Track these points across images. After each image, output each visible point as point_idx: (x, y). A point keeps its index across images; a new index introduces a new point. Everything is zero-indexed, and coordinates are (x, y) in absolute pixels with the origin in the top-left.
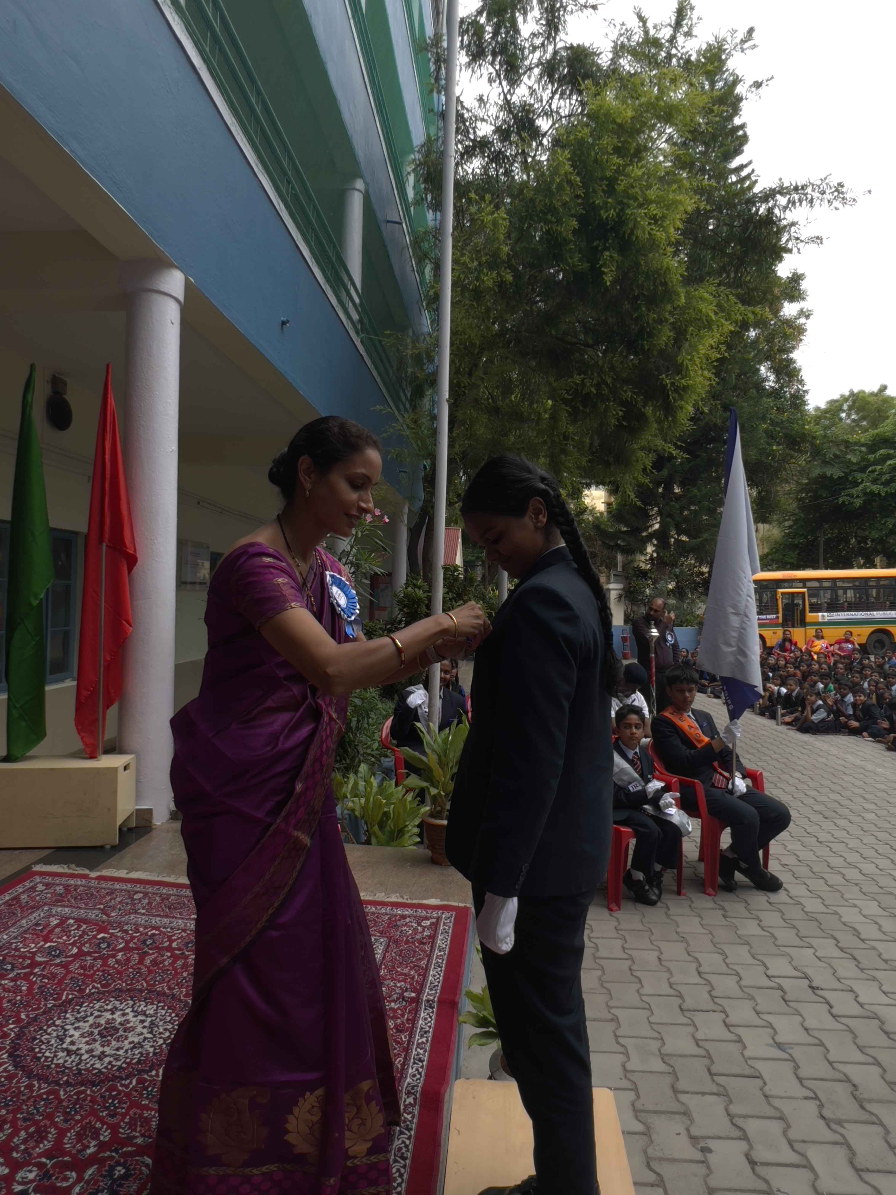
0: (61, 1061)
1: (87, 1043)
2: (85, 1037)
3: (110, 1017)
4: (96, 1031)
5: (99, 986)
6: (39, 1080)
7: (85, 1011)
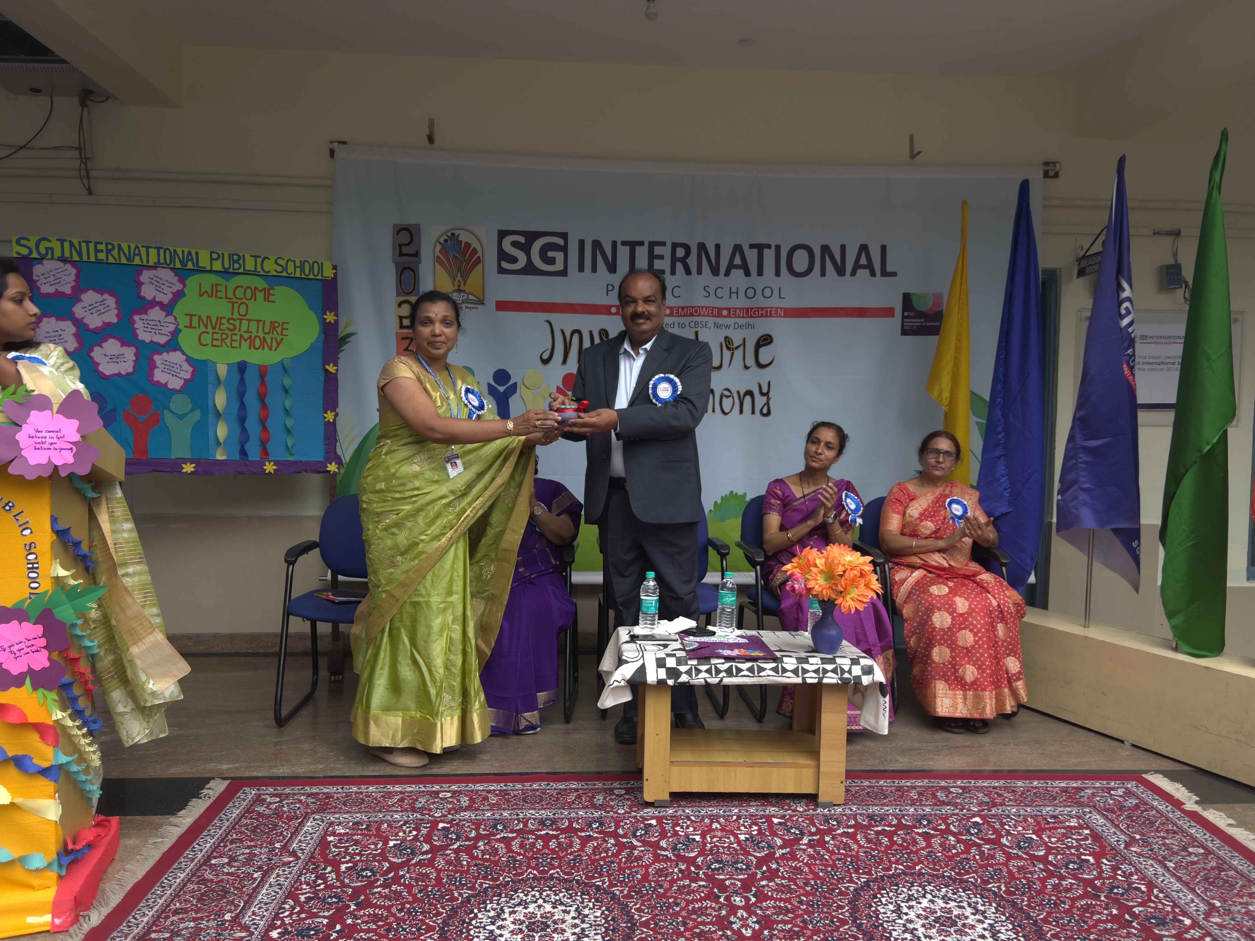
0: (882, 911)
1: (918, 916)
2: (925, 911)
3: (967, 914)
4: (939, 914)
5: (1004, 889)
6: (851, 908)
7: (960, 897)
